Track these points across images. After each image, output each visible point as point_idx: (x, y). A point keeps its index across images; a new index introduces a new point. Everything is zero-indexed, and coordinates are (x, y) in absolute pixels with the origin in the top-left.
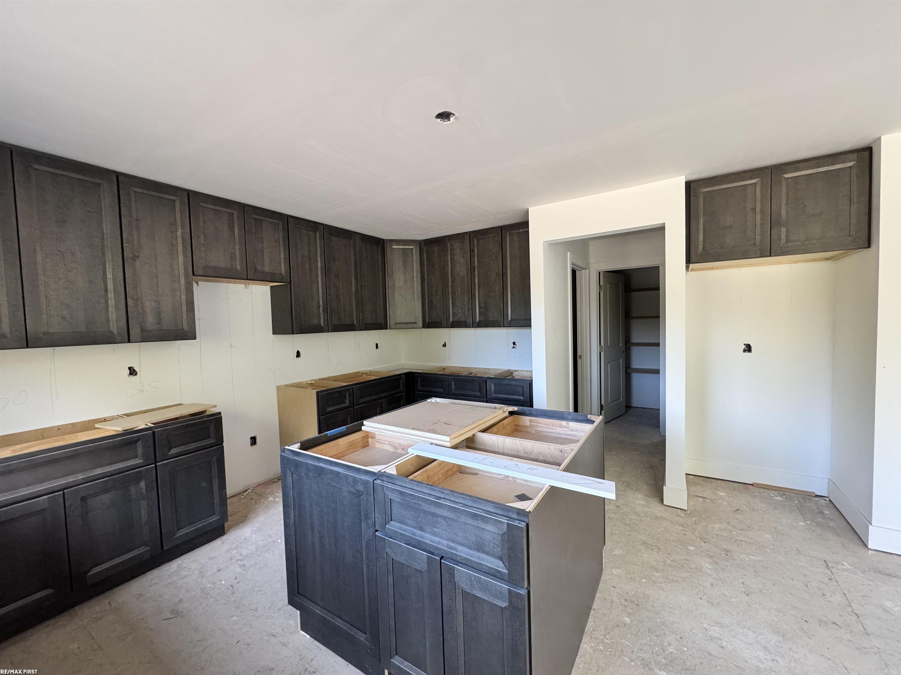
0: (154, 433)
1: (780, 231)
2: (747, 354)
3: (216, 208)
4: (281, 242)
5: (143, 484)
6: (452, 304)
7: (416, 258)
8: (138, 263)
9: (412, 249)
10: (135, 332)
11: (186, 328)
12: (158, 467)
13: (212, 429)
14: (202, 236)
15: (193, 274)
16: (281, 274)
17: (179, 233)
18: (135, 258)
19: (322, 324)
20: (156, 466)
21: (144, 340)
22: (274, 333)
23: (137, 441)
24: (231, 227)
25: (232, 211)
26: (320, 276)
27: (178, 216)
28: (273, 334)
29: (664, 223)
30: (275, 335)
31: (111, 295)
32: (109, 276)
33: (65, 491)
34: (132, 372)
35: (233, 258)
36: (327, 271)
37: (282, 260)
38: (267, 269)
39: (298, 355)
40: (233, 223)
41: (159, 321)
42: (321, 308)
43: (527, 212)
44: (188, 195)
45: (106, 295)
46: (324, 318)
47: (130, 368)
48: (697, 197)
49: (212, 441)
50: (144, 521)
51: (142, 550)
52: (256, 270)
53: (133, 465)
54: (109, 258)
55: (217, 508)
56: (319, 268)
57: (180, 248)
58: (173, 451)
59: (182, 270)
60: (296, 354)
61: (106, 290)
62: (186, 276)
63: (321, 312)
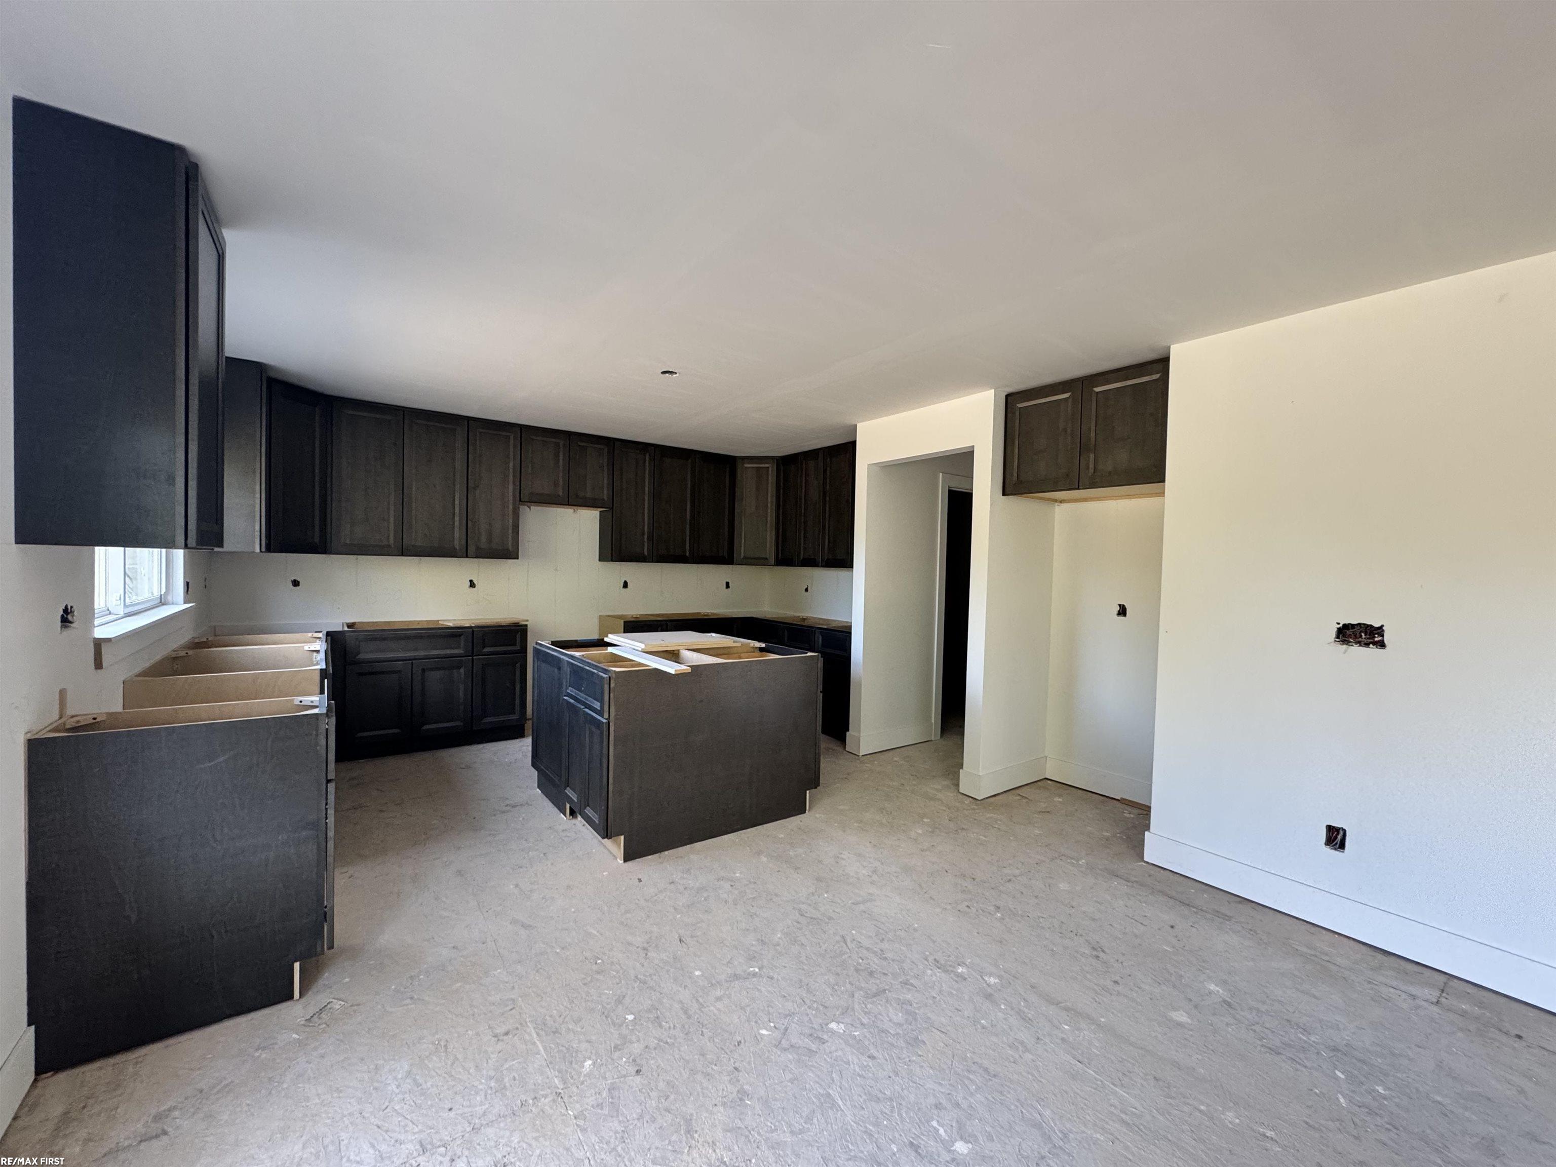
0: (473, 631)
1: (1089, 457)
2: (1122, 618)
3: (545, 439)
4: (605, 468)
5: (462, 670)
6: (804, 537)
7: (772, 478)
8: (478, 492)
9: (768, 467)
10: (472, 549)
11: (510, 548)
12: (474, 661)
13: (518, 636)
14: (530, 466)
15: (520, 500)
16: (604, 500)
17: (511, 465)
18: (476, 488)
19: (646, 553)
20: (473, 659)
21: (477, 557)
22: (601, 559)
23: (460, 636)
24: (557, 455)
25: (558, 441)
26: (646, 502)
27: (511, 448)
28: (599, 561)
29: (973, 447)
30: (602, 562)
31: (457, 519)
32: (457, 502)
33: (414, 661)
34: (472, 584)
35: (556, 484)
36: (656, 496)
37: (605, 485)
38: (589, 495)
39: (625, 585)
40: (559, 452)
41: (490, 540)
42: (646, 537)
43: (854, 429)
44: (521, 429)
45: (454, 517)
46: (648, 546)
47: (471, 581)
48: (1014, 413)
49: (518, 648)
50: (461, 701)
51: (458, 723)
52: (577, 496)
53: (456, 654)
54: (458, 487)
55: (517, 708)
56: (647, 492)
57: (511, 477)
58: (487, 650)
59: (511, 498)
60: (622, 584)
61: (454, 514)
62: (514, 504)
63: (646, 540)
